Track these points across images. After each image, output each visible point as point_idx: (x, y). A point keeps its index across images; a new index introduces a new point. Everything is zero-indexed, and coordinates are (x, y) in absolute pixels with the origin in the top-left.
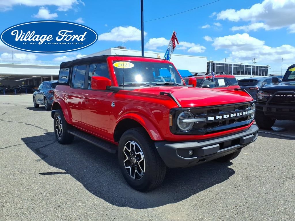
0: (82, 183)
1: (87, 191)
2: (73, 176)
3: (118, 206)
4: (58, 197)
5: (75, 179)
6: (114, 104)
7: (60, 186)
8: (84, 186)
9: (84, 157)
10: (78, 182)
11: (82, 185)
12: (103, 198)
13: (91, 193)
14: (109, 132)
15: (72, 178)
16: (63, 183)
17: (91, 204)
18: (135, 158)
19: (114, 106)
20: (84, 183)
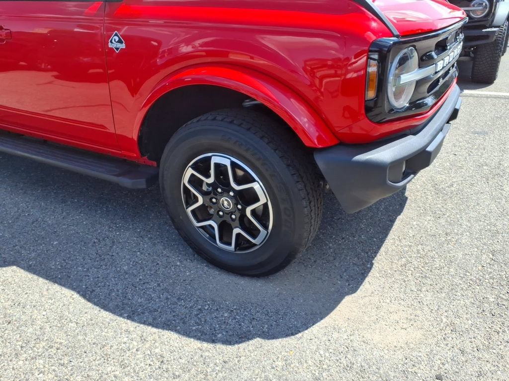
0: (73, 289)
1: (106, 315)
2: (29, 269)
3: (228, 342)
4: (21, 363)
5: (41, 279)
6: (120, 41)
7: (8, 319)
8: (84, 296)
9: (27, 199)
10: (56, 287)
11: (76, 296)
12: (166, 326)
13: (121, 315)
14: (112, 130)
15: (30, 276)
16: (10, 303)
17: (149, 362)
18: (231, 197)
19: (123, 46)
20: (77, 287)
